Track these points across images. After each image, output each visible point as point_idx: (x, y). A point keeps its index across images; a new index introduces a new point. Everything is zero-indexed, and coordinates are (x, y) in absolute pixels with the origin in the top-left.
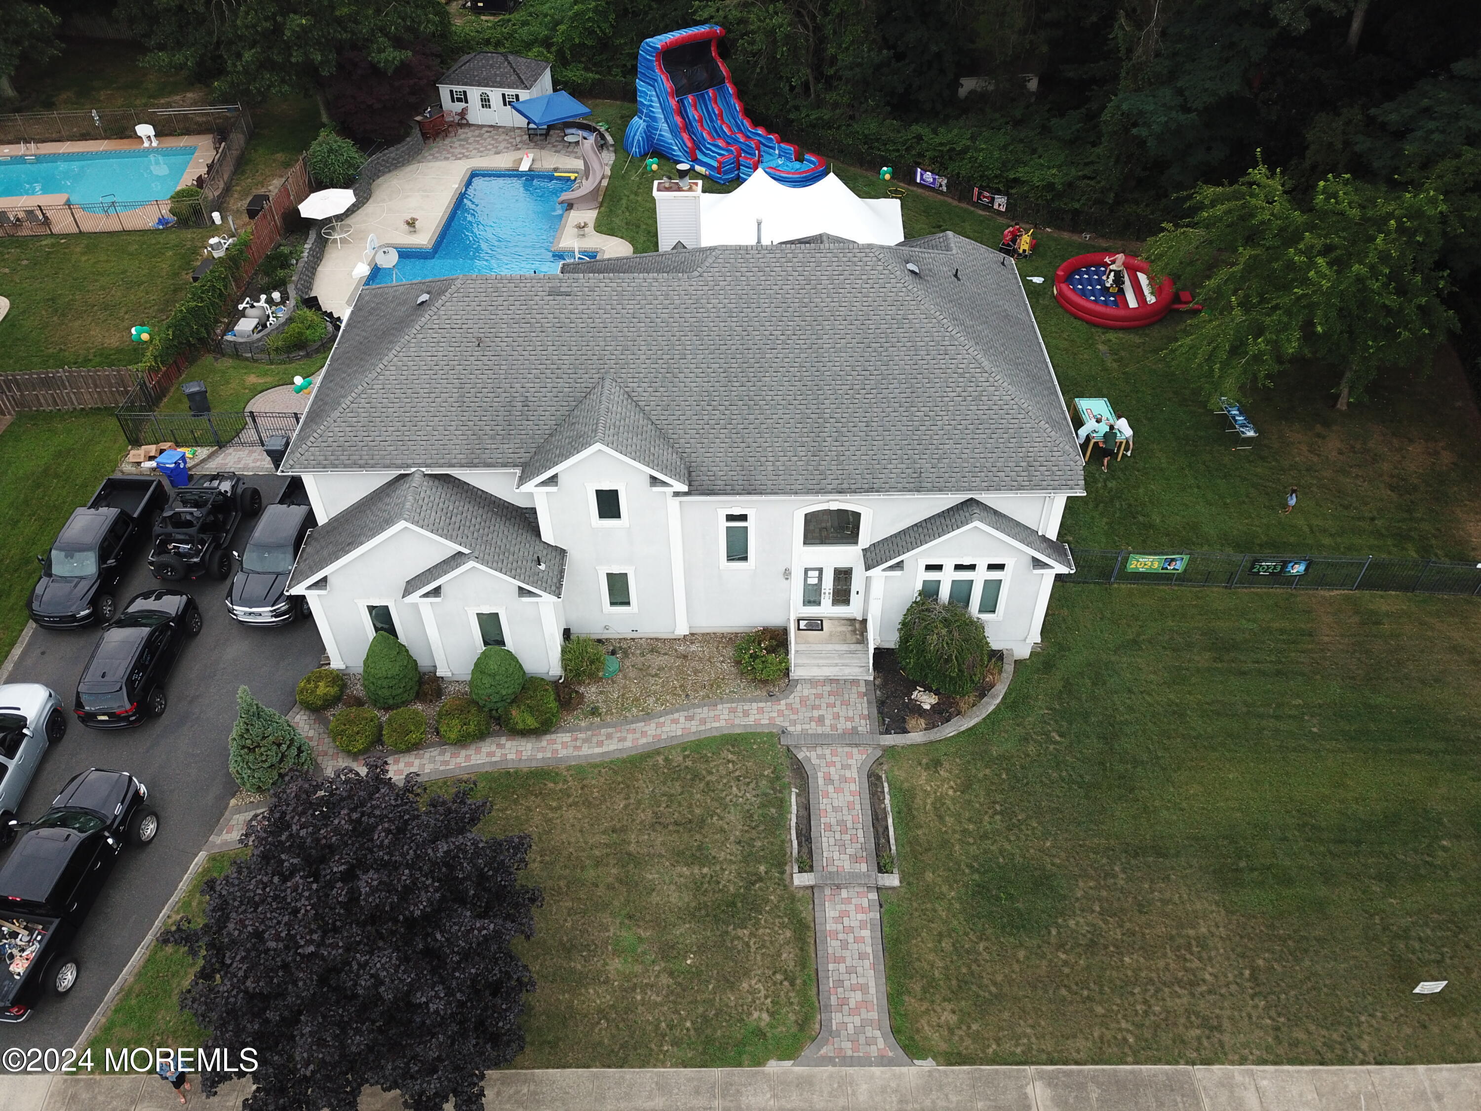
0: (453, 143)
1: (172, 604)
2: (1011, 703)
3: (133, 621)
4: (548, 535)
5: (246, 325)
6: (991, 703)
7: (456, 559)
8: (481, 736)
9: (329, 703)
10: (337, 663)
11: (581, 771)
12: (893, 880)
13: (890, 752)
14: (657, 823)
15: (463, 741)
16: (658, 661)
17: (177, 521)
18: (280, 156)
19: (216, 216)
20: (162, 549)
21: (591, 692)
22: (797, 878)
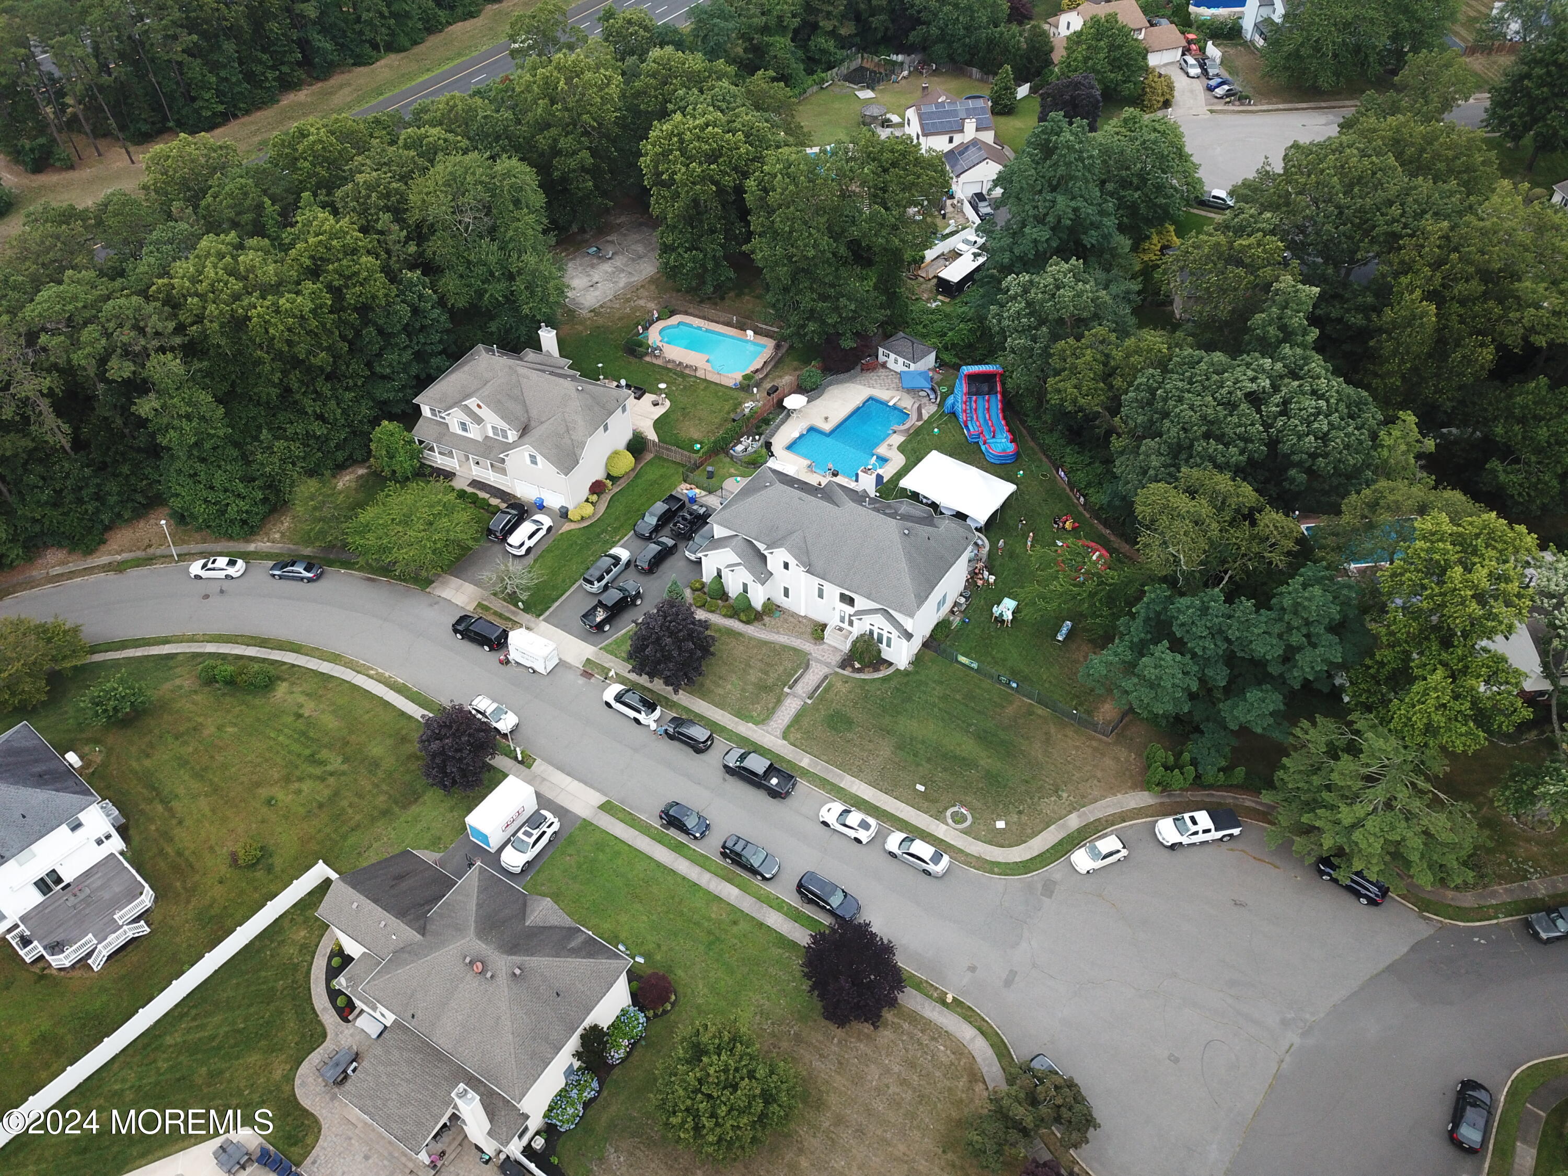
0: (872, 375)
1: (670, 542)
2: (885, 679)
3: (658, 543)
4: (769, 567)
5: (739, 448)
6: (877, 675)
7: (739, 564)
8: (731, 617)
9: (697, 590)
10: (704, 580)
11: (751, 638)
12: (809, 702)
13: (836, 673)
14: (761, 660)
15: (725, 616)
16: (792, 619)
17: (684, 519)
18: (795, 363)
19: (755, 390)
20: (675, 525)
21: (766, 619)
22: (786, 690)
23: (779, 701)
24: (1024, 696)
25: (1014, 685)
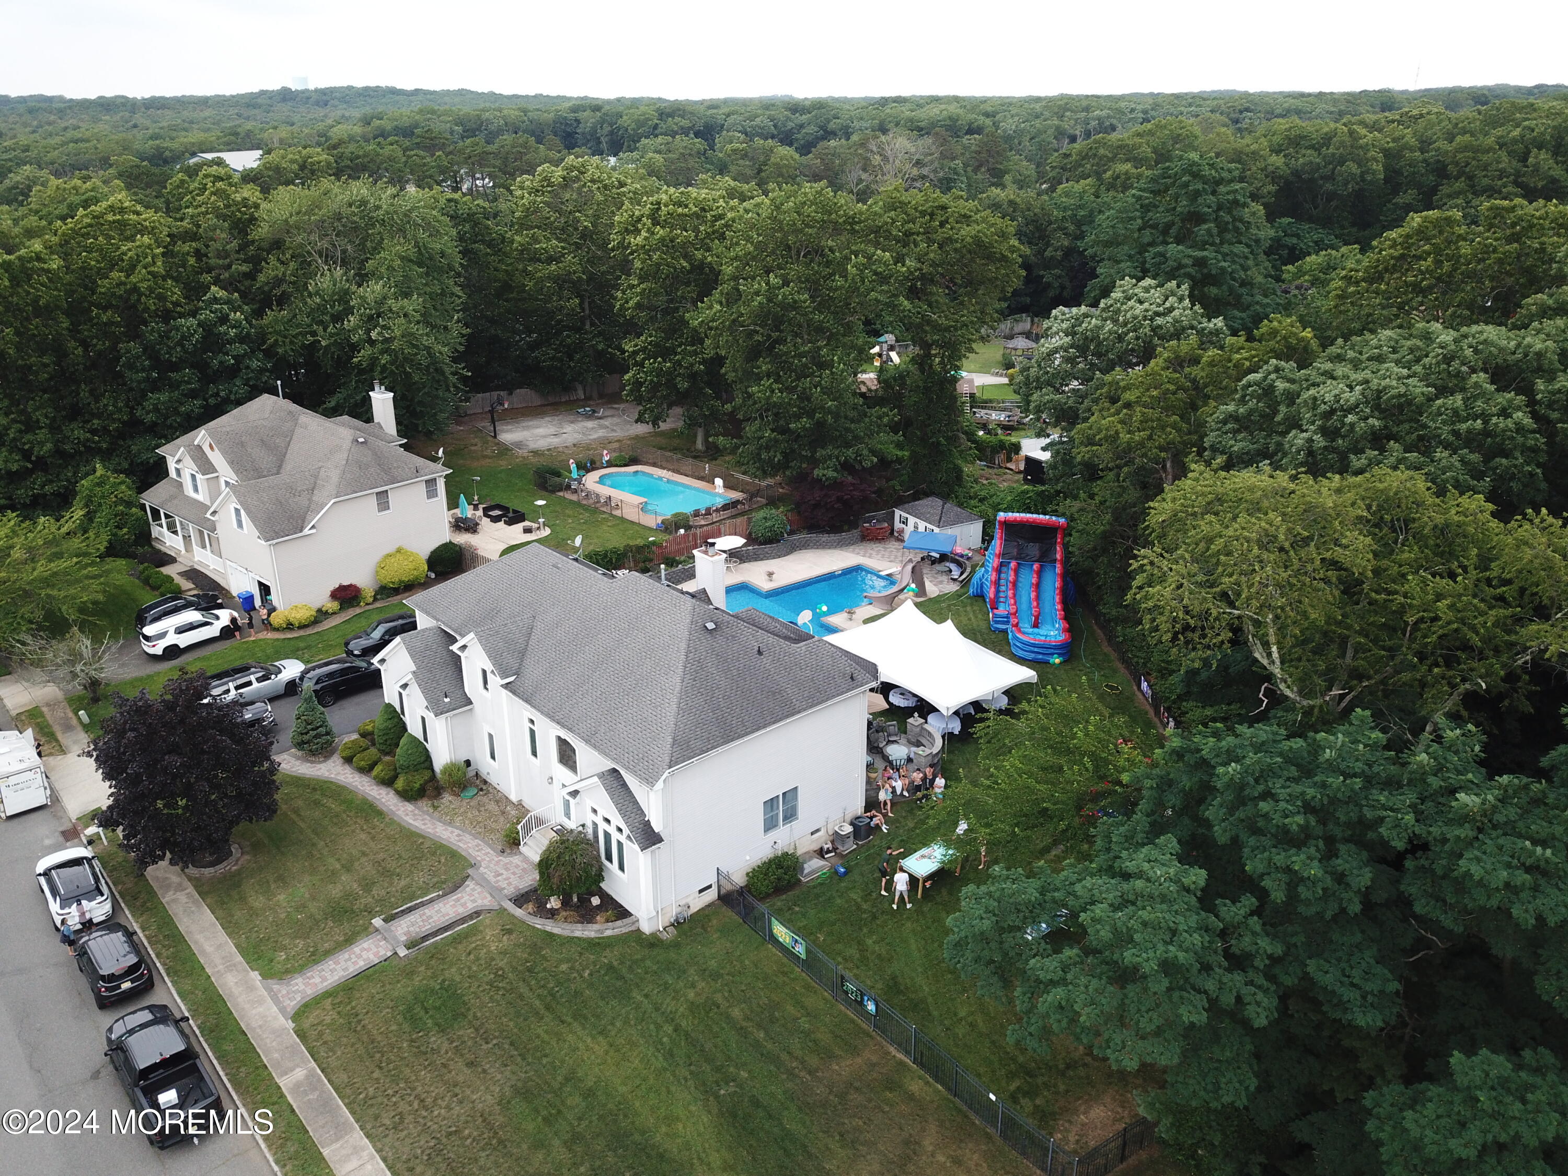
0: (876, 546)
2: (593, 944)
4: (467, 687)
6: (582, 932)
8: (386, 783)
12: (402, 952)
13: (500, 910)
16: (492, 806)
21: (447, 798)
22: (377, 922)
23: (349, 941)
24: (892, 1041)
25: (871, 1007)
